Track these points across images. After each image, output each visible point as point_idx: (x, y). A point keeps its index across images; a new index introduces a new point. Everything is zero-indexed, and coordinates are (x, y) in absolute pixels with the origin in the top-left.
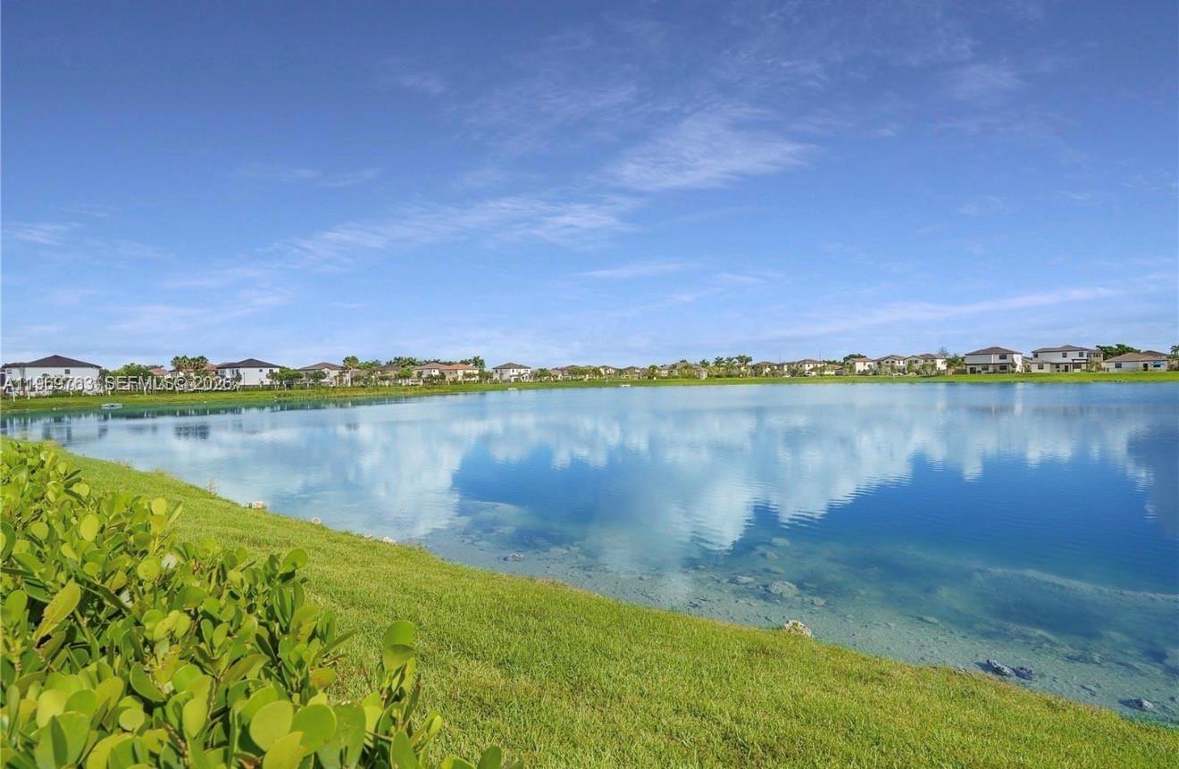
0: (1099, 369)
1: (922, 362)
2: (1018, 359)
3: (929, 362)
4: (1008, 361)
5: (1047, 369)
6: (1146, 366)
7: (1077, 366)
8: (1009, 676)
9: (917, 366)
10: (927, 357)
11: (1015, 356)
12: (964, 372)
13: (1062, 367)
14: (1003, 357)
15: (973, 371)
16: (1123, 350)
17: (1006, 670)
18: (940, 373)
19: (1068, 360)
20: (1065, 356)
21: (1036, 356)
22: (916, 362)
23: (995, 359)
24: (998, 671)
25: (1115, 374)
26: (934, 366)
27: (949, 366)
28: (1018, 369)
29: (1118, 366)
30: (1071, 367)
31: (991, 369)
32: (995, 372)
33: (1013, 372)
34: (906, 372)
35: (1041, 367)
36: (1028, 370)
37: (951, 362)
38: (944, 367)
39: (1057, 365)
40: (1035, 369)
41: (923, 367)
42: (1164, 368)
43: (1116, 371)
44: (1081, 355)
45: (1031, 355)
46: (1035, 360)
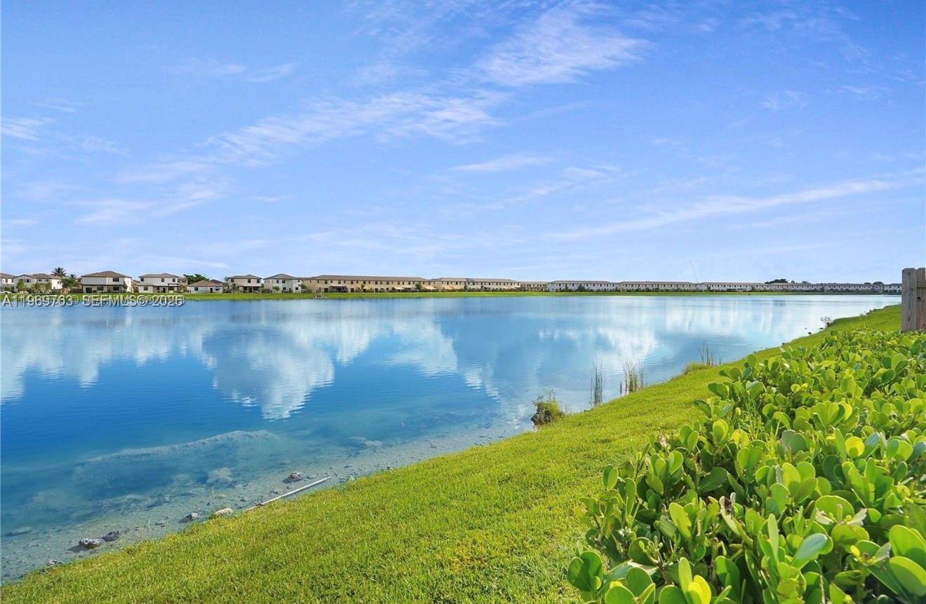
0: (185, 291)
1: (35, 281)
2: (128, 282)
3: (44, 281)
4: (120, 283)
5: (150, 290)
6: (211, 289)
7: (171, 288)
8: (100, 545)
9: (29, 285)
10: (40, 277)
11: (126, 280)
12: (80, 292)
13: (161, 289)
14: (116, 280)
15: (89, 291)
16: (199, 278)
17: (97, 541)
18: (55, 292)
19: (165, 284)
20: (163, 281)
21: (142, 280)
22: (28, 281)
23: (109, 281)
24: (90, 546)
25: (195, 295)
26: (49, 286)
27: (65, 286)
28: (128, 290)
29: (196, 289)
30: (167, 289)
31: (105, 289)
32: (109, 292)
33: (124, 292)
34: (16, 290)
35: (146, 289)
36: (136, 291)
37: (66, 283)
38: (60, 287)
39: (158, 288)
40: (141, 290)
41: (37, 286)
42: (221, 291)
43: (195, 292)
44: (174, 281)
45: (139, 280)
46: (142, 283)
